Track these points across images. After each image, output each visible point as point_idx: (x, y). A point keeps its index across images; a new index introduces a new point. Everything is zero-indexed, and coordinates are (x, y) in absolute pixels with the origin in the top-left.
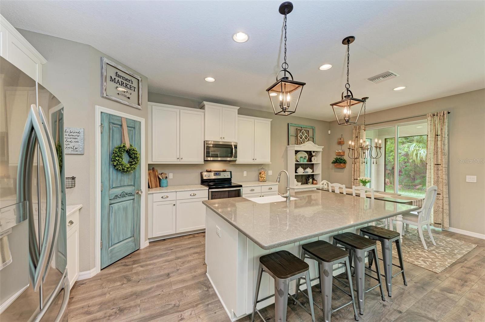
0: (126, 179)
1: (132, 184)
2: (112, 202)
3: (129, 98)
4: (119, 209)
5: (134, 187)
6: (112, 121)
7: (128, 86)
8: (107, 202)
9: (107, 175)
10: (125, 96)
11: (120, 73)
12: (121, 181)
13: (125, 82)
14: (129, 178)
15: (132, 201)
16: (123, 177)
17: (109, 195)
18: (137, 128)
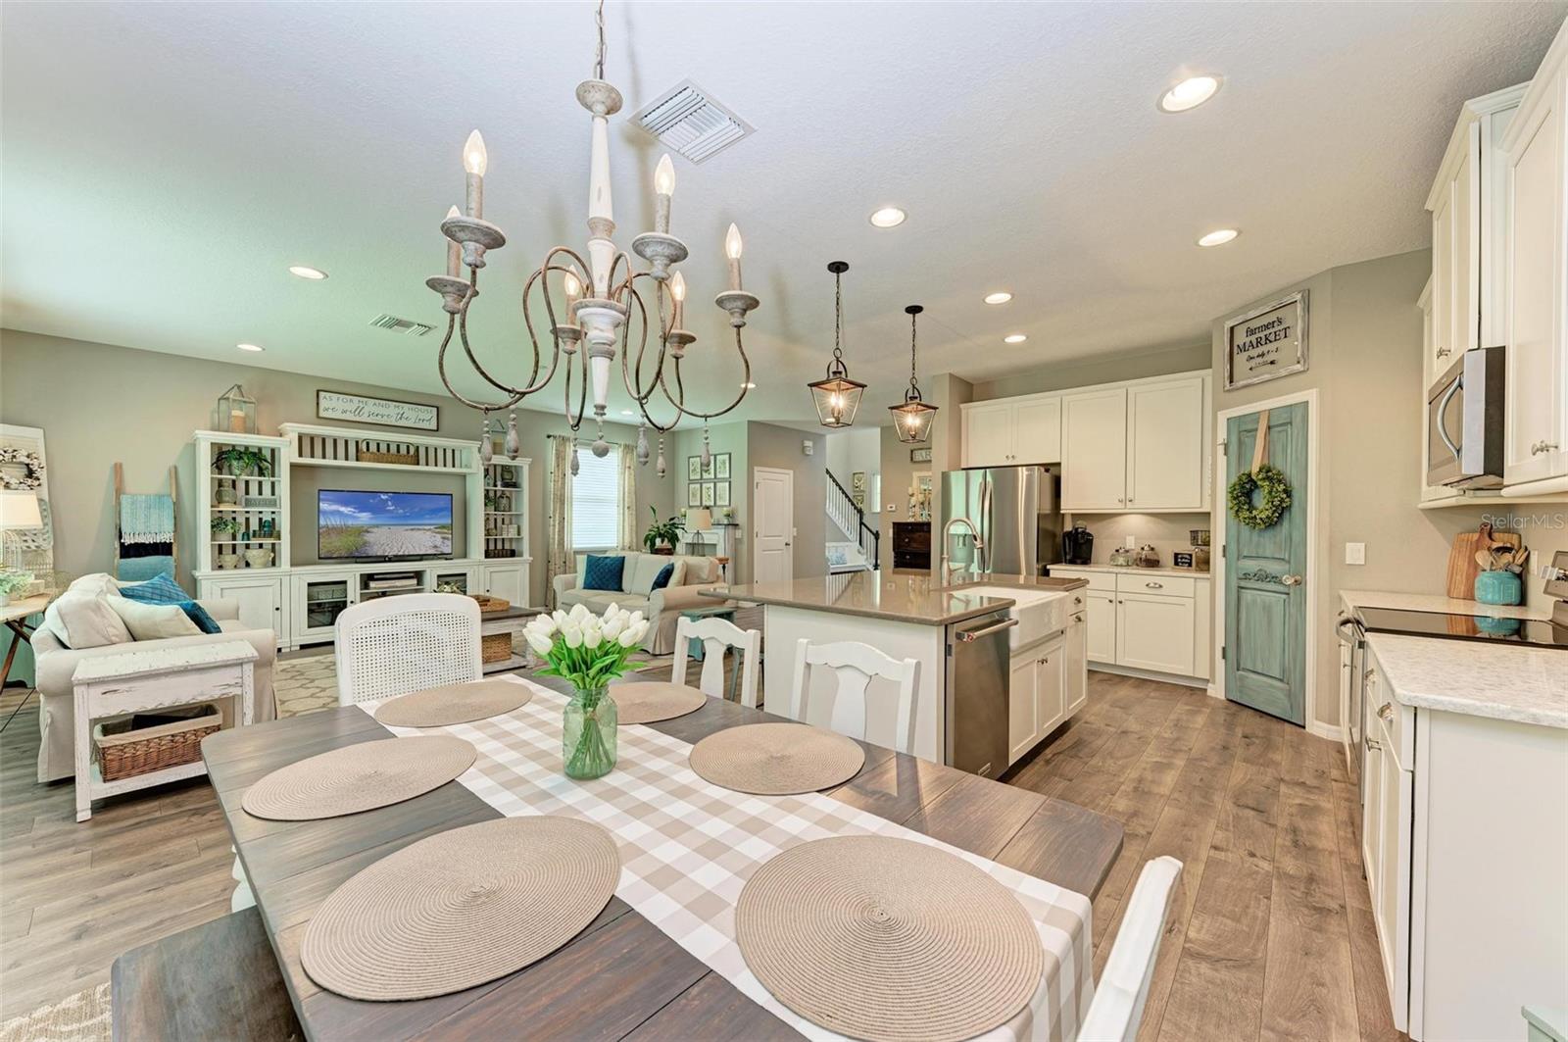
0: (1269, 543)
1: (1287, 557)
2: (1243, 584)
3: (1272, 363)
4: (1254, 601)
5: (1287, 566)
6: (1244, 427)
7: (1272, 337)
8: (1234, 584)
9: (1234, 531)
10: (1265, 364)
11: (1253, 325)
12: (1258, 545)
13: (1262, 335)
14: (1275, 543)
15: (1284, 596)
16: (1262, 539)
17: (1237, 569)
18: (1297, 420)
